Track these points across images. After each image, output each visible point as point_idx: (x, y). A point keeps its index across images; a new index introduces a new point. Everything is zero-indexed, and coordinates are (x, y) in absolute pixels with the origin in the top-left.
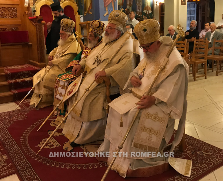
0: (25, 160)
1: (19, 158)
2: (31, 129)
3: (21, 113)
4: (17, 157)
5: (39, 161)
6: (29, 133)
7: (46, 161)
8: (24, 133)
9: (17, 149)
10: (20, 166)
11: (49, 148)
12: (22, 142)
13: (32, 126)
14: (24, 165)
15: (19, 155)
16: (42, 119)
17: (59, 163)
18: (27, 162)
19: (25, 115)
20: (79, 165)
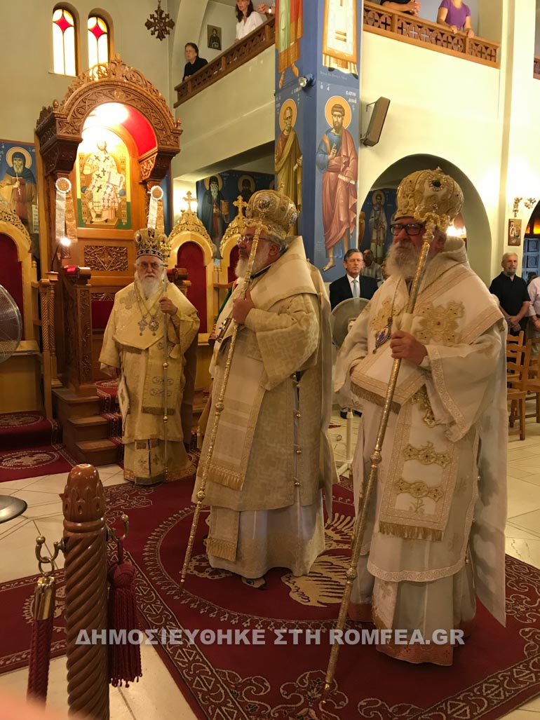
0: (161, 602)
1: (145, 595)
2: (164, 532)
3: (137, 492)
4: (141, 594)
5: (192, 606)
6: (161, 540)
7: (207, 608)
8: (150, 540)
9: (139, 575)
10: (150, 616)
11: (210, 577)
12: (148, 561)
13: (165, 525)
14: (158, 612)
15: (145, 590)
16: (186, 509)
17: (238, 615)
18: (164, 606)
19: (146, 496)
20: (285, 623)
